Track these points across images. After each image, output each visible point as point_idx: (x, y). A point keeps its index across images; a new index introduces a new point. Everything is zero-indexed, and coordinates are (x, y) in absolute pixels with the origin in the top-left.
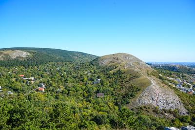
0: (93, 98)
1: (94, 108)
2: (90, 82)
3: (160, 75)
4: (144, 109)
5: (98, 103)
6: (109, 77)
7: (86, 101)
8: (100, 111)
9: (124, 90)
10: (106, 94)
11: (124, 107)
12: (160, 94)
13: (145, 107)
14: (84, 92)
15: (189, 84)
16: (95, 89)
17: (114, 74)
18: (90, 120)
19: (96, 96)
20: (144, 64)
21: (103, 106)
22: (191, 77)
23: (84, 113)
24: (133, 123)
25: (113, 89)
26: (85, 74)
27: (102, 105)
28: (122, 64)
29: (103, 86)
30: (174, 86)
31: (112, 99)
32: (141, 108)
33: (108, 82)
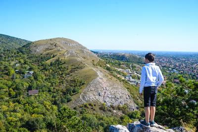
0: (23, 97)
1: (25, 110)
2: (18, 76)
3: (108, 65)
4: (89, 106)
5: (30, 103)
6: (44, 69)
7: (14, 102)
8: (33, 113)
9: (65, 85)
10: (41, 90)
11: (65, 106)
12: (108, 88)
13: (90, 105)
14: (11, 89)
15: (139, 76)
16: (26, 85)
17: (51, 64)
18: (20, 127)
19: (28, 94)
20: (90, 52)
21: (37, 107)
22: (141, 68)
23: (11, 118)
24: (75, 125)
25: (50, 84)
26: (11, 64)
27: (35, 106)
28: (62, 52)
29: (37, 80)
30: (123, 78)
31: (49, 97)
32: (86, 106)
33: (43, 76)
